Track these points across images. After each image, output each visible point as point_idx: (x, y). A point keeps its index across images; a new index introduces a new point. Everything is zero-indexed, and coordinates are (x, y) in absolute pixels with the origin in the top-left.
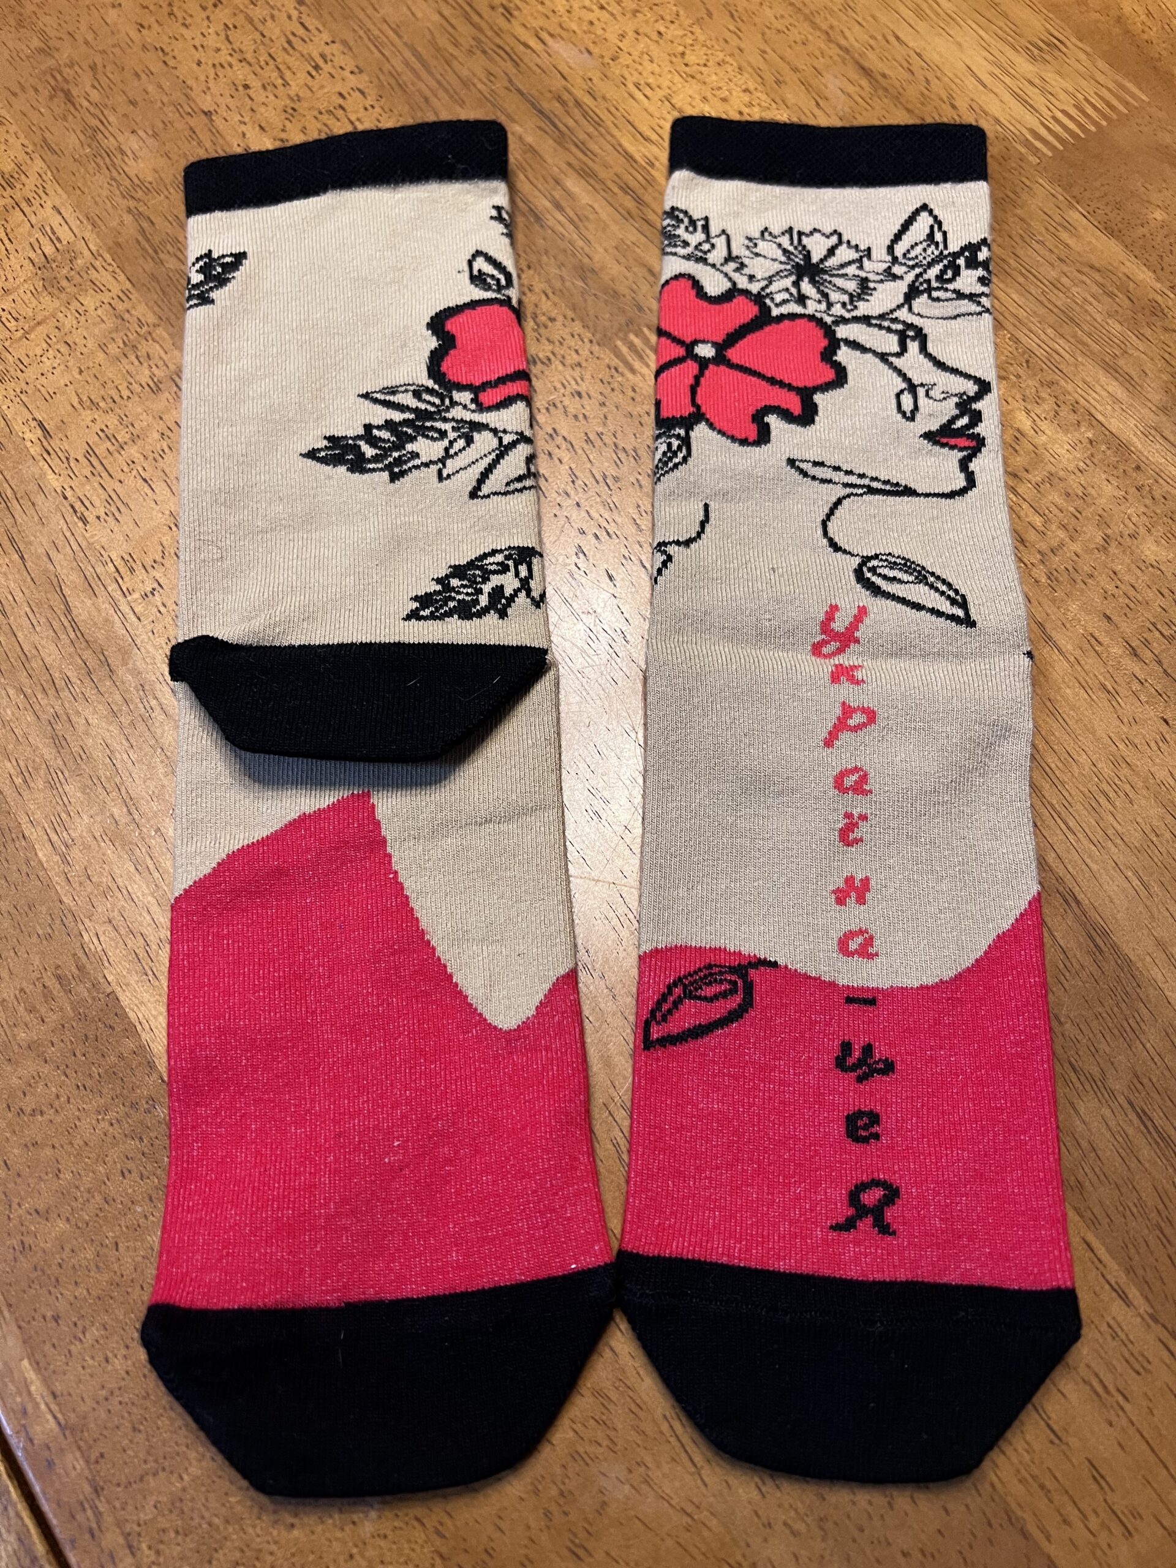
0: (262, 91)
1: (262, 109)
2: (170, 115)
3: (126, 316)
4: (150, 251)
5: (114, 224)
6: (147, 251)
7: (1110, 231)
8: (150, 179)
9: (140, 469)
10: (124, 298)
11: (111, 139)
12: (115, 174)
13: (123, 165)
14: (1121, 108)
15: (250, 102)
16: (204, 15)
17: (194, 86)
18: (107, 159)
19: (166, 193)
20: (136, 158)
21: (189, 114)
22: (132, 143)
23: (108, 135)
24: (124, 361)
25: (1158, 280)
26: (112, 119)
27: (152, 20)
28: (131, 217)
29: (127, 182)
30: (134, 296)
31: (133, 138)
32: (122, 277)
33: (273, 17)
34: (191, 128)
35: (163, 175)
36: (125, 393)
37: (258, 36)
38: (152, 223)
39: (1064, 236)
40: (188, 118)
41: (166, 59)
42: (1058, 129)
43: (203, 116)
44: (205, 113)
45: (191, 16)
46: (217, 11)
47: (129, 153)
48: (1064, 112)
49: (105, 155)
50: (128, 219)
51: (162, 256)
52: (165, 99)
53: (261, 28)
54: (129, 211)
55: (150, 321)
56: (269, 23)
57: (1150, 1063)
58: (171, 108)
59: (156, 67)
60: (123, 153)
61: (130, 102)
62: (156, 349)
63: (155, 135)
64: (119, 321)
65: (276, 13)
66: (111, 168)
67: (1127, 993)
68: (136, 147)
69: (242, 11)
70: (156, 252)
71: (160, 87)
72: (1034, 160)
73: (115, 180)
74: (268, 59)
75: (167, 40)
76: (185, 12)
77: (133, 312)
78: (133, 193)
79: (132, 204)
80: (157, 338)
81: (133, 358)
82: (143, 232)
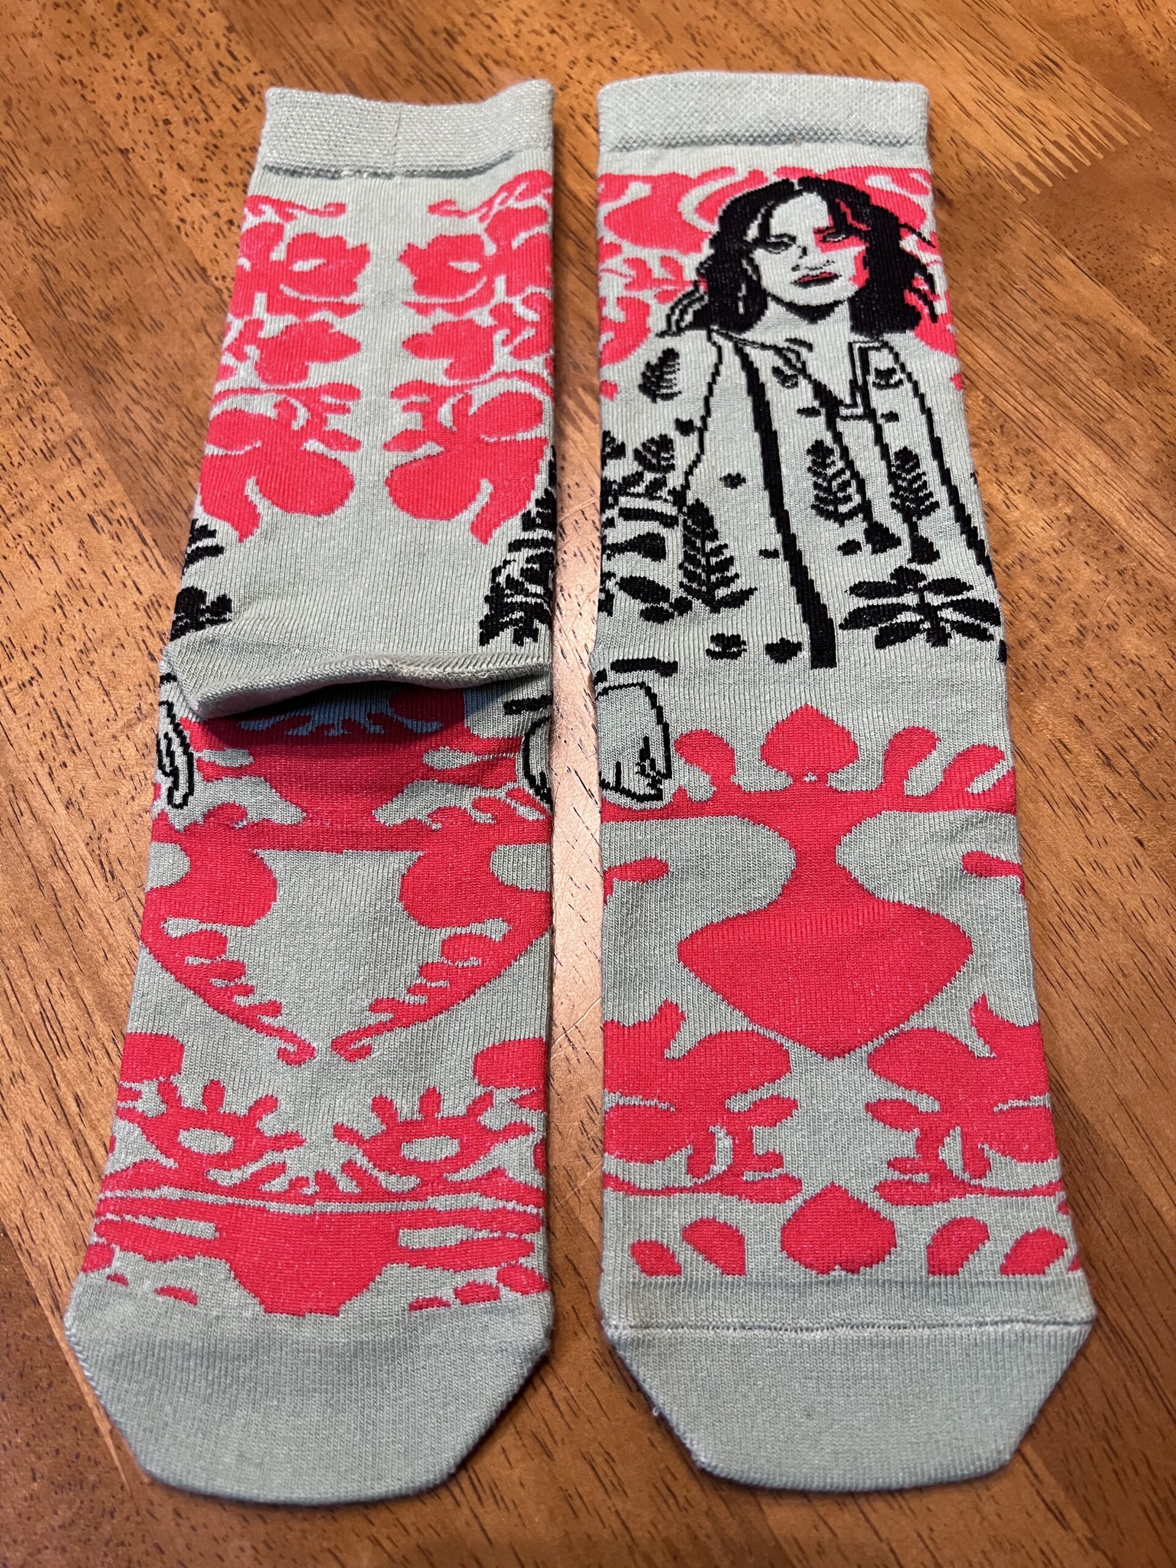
0: (182, 126)
1: (182, 147)
2: (85, 154)
3: (23, 374)
4: (53, 302)
5: (18, 273)
6: (49, 302)
7: (1101, 277)
8: (58, 223)
9: (27, 544)
10: (22, 354)
11: (21, 180)
12: (22, 218)
13: (32, 209)
14: (1120, 138)
15: (169, 138)
16: (127, 44)
17: (112, 123)
18: (15, 203)
19: (74, 239)
20: (45, 200)
21: (105, 152)
22: (41, 185)
23: (18, 176)
24: (18, 423)
25: (1153, 333)
26: (23, 158)
27: (73, 51)
28: (35, 266)
29: (35, 228)
30: (34, 352)
31: (43, 178)
32: (22, 332)
33: (200, 45)
34: (106, 168)
35: (72, 220)
36: (16, 459)
37: (182, 65)
38: (58, 272)
39: (1049, 284)
40: (103, 157)
41: (85, 92)
42: (1049, 163)
43: (119, 155)
44: (121, 151)
45: (114, 46)
46: (141, 39)
47: (38, 195)
48: (1056, 144)
49: (13, 197)
50: (33, 268)
51: (65, 308)
52: (80, 137)
53: (187, 57)
54: (34, 259)
55: (48, 380)
56: (196, 52)
57: (1104, 1243)
58: (87, 146)
59: (74, 102)
60: (31, 194)
61: (44, 140)
62: (52, 412)
63: (67, 176)
64: (16, 380)
65: (203, 41)
66: (18, 212)
67: (1082, 1161)
68: (46, 189)
69: (168, 40)
70: (59, 304)
71: (75, 122)
72: (1019, 198)
73: (22, 226)
74: (192, 91)
75: (87, 71)
76: (108, 41)
77: (31, 370)
78: (40, 240)
79: (37, 251)
80: (54, 399)
81: (26, 420)
82: (47, 281)
